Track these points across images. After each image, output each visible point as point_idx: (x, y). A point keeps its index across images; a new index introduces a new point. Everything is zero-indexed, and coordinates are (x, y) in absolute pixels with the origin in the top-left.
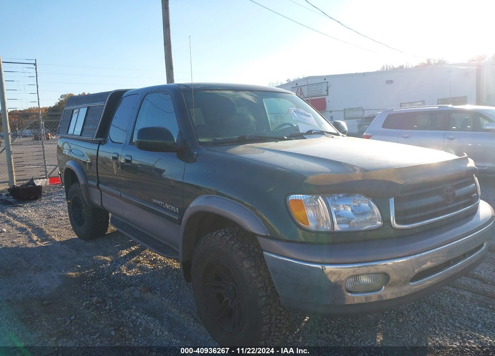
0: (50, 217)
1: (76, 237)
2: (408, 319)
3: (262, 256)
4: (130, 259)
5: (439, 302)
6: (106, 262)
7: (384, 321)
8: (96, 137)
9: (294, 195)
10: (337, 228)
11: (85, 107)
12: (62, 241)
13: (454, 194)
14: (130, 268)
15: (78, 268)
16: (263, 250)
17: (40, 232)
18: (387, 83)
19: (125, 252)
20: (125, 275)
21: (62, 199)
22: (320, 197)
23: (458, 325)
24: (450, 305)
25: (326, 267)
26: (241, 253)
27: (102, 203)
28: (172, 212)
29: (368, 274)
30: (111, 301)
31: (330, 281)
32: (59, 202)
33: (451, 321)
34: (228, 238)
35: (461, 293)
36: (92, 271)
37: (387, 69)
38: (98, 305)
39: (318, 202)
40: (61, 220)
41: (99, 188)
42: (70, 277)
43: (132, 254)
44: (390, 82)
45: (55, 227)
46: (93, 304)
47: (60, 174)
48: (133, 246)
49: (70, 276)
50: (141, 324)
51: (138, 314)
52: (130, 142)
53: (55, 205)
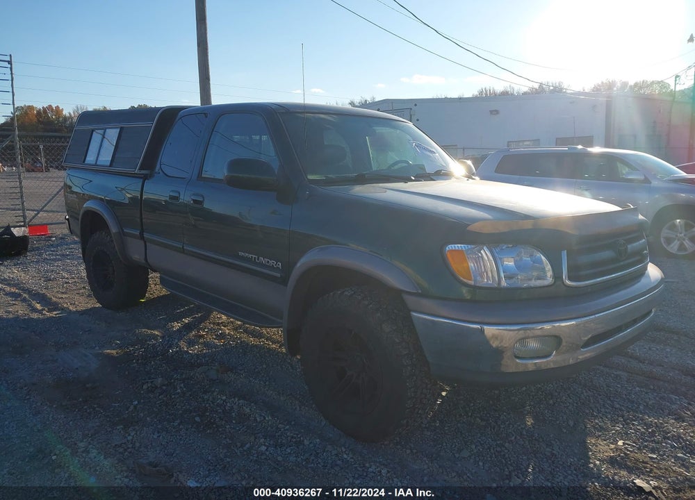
0: (50, 280)
1: (98, 305)
2: (559, 400)
3: (410, 317)
4: (187, 334)
5: (592, 382)
6: (155, 337)
7: (532, 403)
8: (139, 169)
9: (453, 246)
10: (504, 283)
11: (117, 128)
12: (79, 311)
13: (626, 249)
14: (191, 343)
15: (117, 344)
16: (410, 311)
17: (43, 299)
18: (491, 114)
19: (177, 326)
20: (187, 352)
21: (58, 255)
22: (485, 248)
23: (618, 406)
24: (605, 386)
25: (485, 327)
26: (379, 314)
27: (146, 259)
28: (272, 268)
29: (536, 337)
30: (181, 383)
31: (491, 346)
32: (55, 260)
33: (608, 402)
34: (360, 298)
35: (615, 373)
36: (138, 349)
37: (486, 94)
38: (164, 388)
39: (481, 253)
40: (66, 283)
41: (142, 237)
42: (109, 357)
43: (188, 328)
44: (495, 112)
45: (63, 293)
46: (156, 387)
47: (68, 219)
48: (185, 318)
49: (108, 354)
50: (232, 408)
51: (224, 398)
52: (198, 177)
53: (50, 264)
